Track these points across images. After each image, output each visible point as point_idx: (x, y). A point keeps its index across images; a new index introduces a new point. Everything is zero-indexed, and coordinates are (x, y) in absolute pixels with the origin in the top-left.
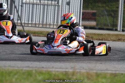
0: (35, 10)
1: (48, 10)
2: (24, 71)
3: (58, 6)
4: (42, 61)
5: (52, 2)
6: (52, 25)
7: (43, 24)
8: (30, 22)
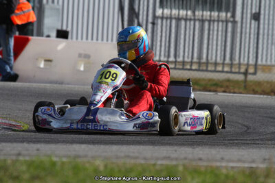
0: (183, 32)
1: (211, 32)
2: (158, 167)
3: (234, 22)
4: (199, 145)
5: (221, 14)
6: (221, 66)
7: (199, 63)
8: (172, 59)
